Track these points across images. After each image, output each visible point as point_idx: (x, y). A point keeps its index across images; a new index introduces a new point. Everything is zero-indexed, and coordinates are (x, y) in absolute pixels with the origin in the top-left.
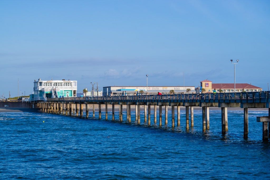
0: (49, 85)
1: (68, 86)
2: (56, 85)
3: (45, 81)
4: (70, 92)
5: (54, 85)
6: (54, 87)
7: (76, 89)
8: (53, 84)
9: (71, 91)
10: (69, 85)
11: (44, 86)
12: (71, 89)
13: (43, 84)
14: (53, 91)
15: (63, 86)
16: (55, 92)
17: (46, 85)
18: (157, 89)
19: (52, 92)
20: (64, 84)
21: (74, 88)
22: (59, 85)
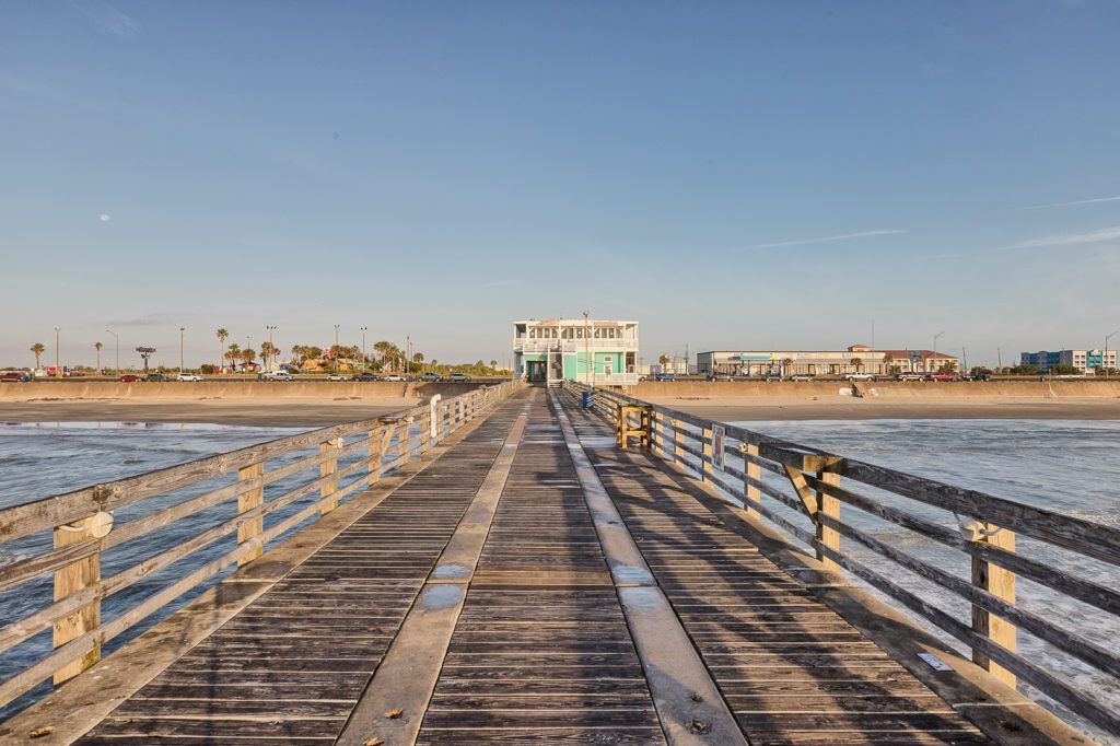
0: (547, 336)
1: (608, 339)
2: (572, 336)
3: (534, 323)
4: (616, 356)
5: (564, 336)
6: (564, 342)
7: (635, 350)
8: (560, 331)
9: (620, 354)
10: (612, 337)
11: (532, 337)
12: (619, 350)
13: (528, 331)
14: (549, 353)
15: (593, 339)
16: (559, 358)
17: (540, 336)
18: (807, 357)
19: (546, 357)
20: (598, 332)
21: (628, 344)
22: (580, 336)
